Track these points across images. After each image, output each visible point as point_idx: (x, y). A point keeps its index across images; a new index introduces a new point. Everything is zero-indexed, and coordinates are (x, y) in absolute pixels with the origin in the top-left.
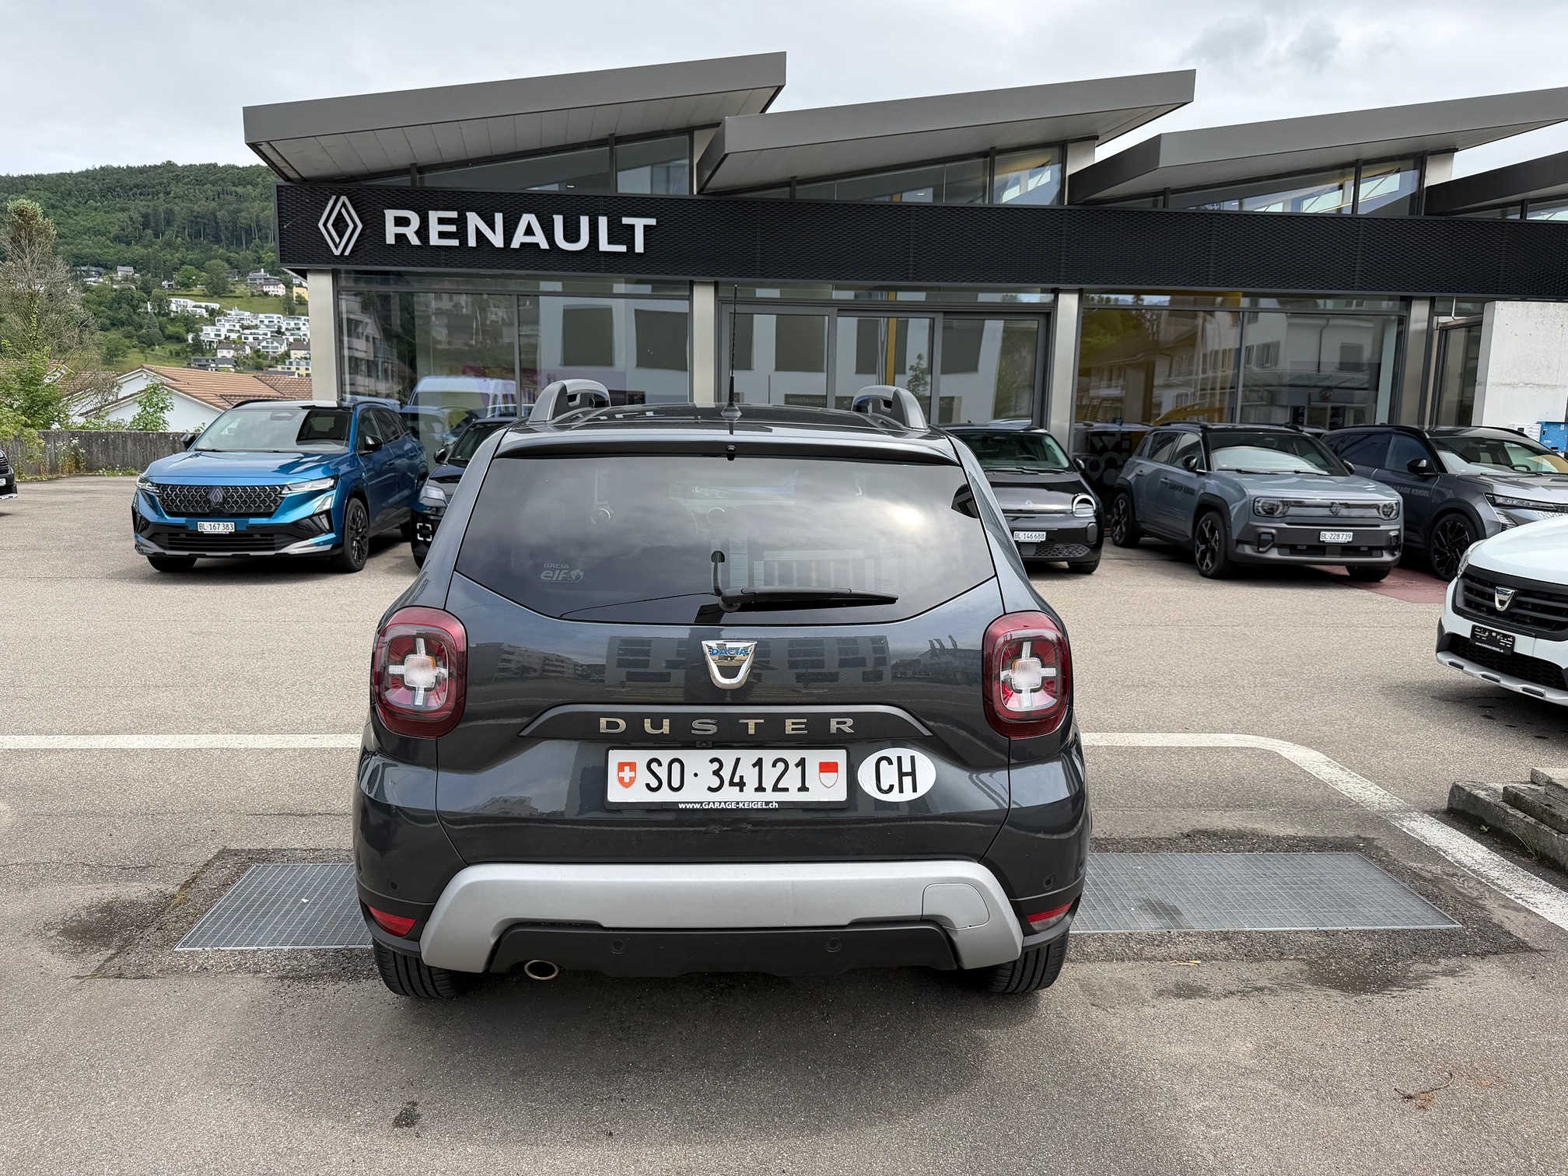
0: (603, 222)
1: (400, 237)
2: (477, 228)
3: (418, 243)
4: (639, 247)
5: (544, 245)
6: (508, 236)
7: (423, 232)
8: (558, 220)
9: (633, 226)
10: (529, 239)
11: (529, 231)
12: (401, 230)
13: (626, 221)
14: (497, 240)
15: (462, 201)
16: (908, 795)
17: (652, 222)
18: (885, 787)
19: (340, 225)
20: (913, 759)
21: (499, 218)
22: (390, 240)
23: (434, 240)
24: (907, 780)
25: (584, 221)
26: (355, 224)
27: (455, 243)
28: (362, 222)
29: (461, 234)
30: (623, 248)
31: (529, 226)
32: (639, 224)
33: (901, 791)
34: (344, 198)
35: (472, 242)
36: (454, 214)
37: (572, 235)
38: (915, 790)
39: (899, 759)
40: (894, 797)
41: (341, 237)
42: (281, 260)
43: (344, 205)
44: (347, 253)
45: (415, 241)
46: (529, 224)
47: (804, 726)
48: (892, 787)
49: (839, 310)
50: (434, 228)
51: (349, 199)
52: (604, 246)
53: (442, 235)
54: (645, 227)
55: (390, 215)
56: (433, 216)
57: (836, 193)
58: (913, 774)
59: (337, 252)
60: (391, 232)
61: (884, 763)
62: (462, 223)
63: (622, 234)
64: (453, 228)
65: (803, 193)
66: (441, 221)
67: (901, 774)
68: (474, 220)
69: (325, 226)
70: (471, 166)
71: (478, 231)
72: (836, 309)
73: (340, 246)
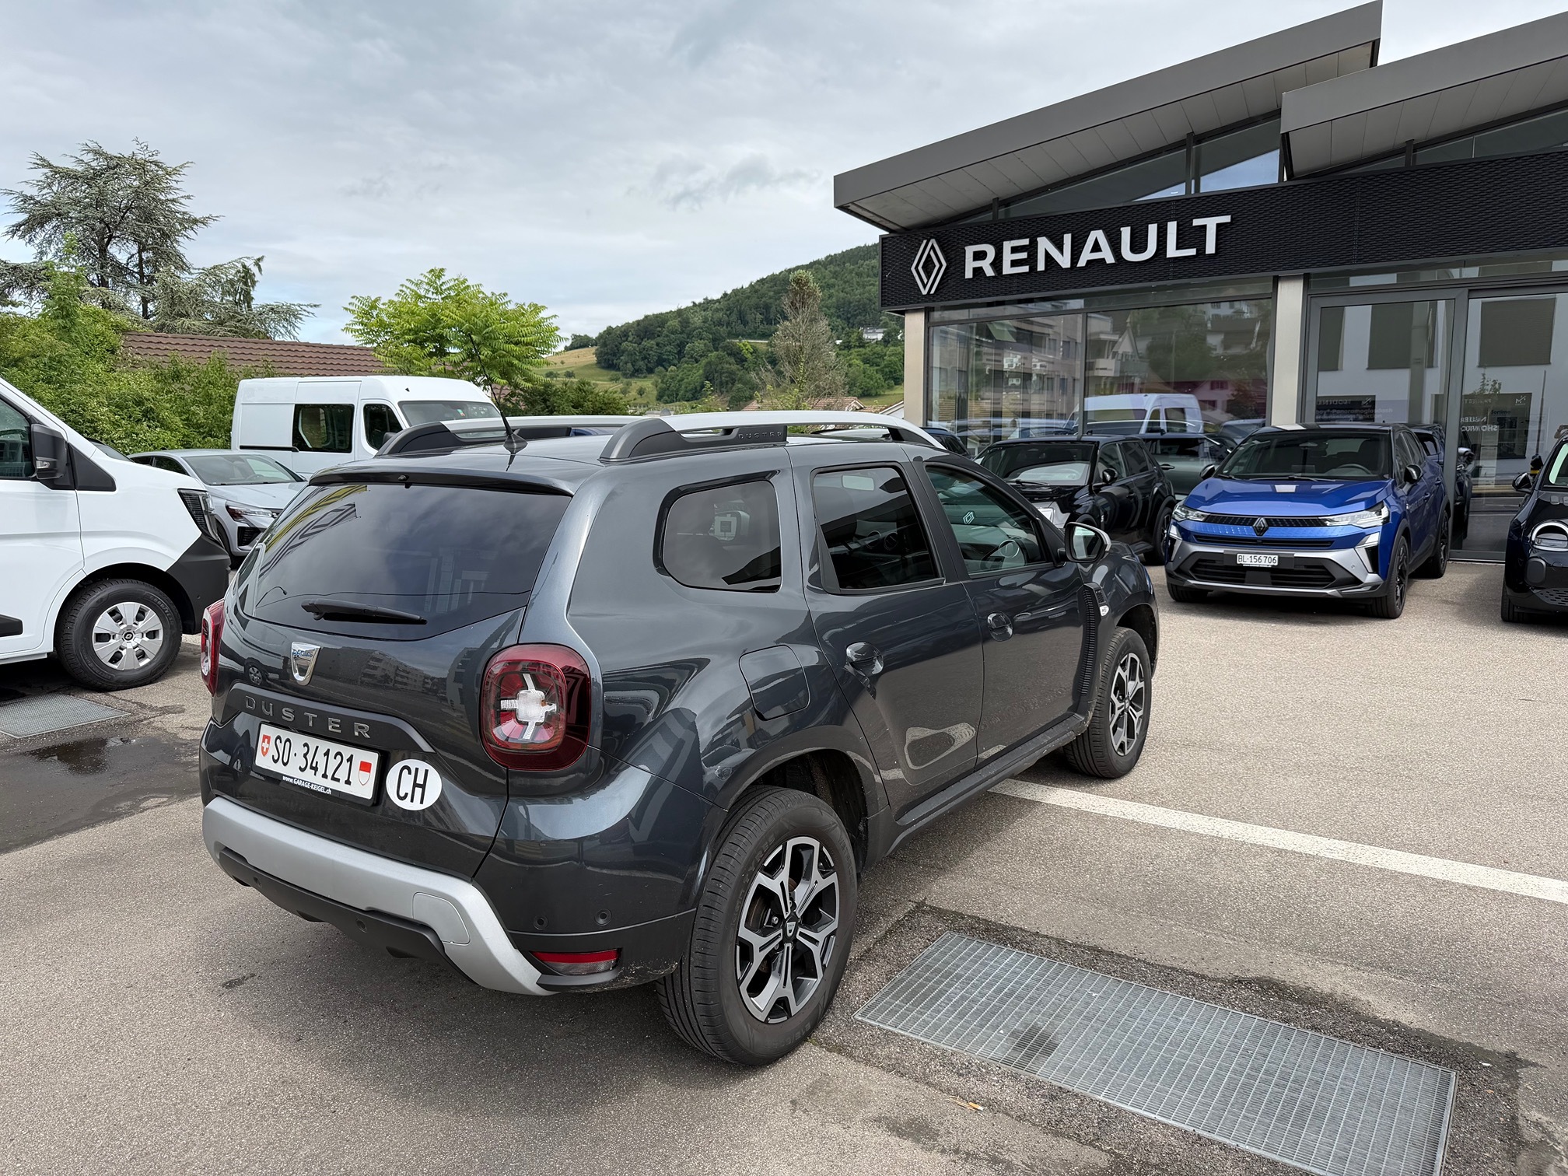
0: (1172, 227)
1: (978, 271)
2: (1046, 252)
3: (993, 274)
4: (1210, 248)
5: (1110, 259)
6: (1075, 255)
7: (997, 264)
8: (1126, 233)
9: (1204, 227)
10: (1096, 256)
11: (1096, 248)
12: (978, 264)
13: (1197, 222)
14: (1064, 261)
15: (1032, 228)
16: (416, 806)
17: (1227, 219)
18: (402, 794)
19: (928, 266)
20: (427, 771)
21: (1067, 239)
22: (969, 274)
23: (1007, 269)
24: (418, 791)
25: (1153, 229)
26: (941, 263)
27: (1025, 269)
28: (946, 261)
29: (1032, 260)
30: (1192, 252)
31: (1096, 243)
32: (1211, 223)
33: (412, 801)
34: (933, 242)
35: (1041, 266)
36: (1025, 242)
37: (1138, 245)
38: (422, 802)
39: (417, 769)
40: (406, 805)
41: (928, 278)
42: (882, 304)
43: (933, 247)
44: (932, 292)
45: (990, 272)
46: (1096, 240)
47: (338, 726)
48: (406, 794)
49: (1470, 290)
50: (1008, 257)
51: (938, 243)
52: (1172, 252)
53: (1014, 263)
54: (1218, 225)
55: (970, 250)
56: (1007, 246)
57: (1472, 150)
58: (423, 786)
59: (924, 292)
60: (970, 265)
61: (406, 771)
62: (1032, 249)
63: (1191, 236)
64: (1024, 255)
65: (1424, 158)
66: (1014, 250)
67: (415, 785)
68: (1044, 244)
69: (916, 269)
70: (1050, 192)
71: (1047, 255)
72: (1467, 290)
73: (927, 286)
